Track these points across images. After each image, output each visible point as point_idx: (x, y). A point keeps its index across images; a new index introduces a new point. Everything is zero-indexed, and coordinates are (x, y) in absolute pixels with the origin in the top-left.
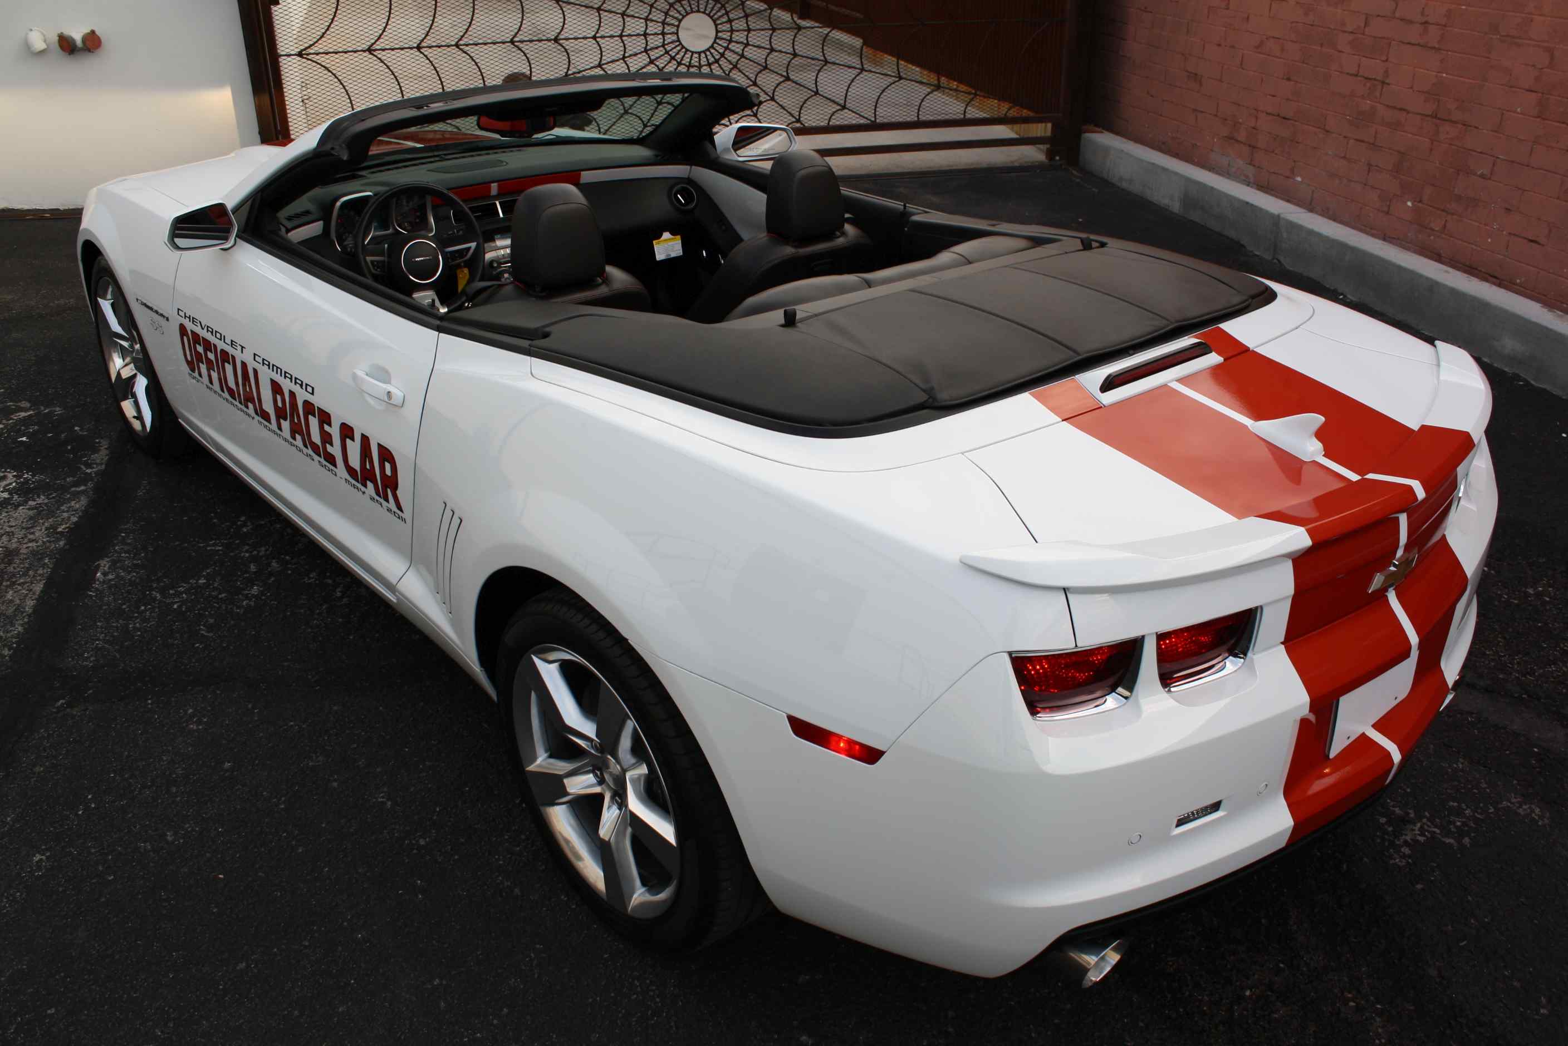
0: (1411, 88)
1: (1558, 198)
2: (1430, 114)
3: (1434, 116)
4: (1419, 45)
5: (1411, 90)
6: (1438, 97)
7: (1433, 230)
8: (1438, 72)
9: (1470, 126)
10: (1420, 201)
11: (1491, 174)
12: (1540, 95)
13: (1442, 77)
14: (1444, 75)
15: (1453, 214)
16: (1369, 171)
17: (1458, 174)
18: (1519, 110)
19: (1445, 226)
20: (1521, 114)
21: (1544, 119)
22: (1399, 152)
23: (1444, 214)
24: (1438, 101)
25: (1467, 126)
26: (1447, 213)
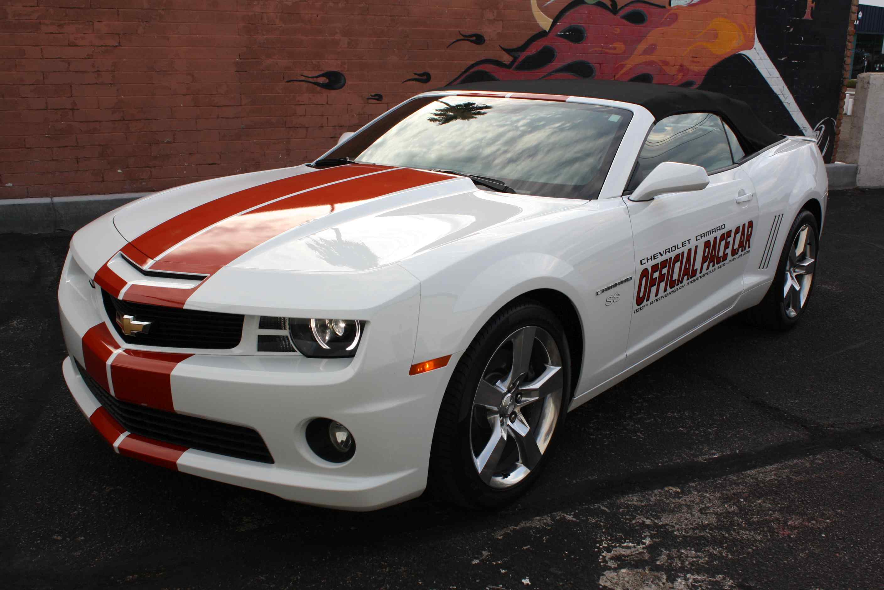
1: (219, 141)
2: (120, 118)
3: (122, 120)
4: (97, 83)
5: (99, 109)
6: (122, 109)
7: (142, 179)
8: (118, 96)
9: (151, 119)
11: (174, 140)
13: (122, 98)
17: (151, 146)
19: (151, 175)
20: (184, 107)
21: (198, 107)
22: (101, 145)
23: (148, 169)
24: (123, 111)
25: (149, 120)
26: (150, 167)
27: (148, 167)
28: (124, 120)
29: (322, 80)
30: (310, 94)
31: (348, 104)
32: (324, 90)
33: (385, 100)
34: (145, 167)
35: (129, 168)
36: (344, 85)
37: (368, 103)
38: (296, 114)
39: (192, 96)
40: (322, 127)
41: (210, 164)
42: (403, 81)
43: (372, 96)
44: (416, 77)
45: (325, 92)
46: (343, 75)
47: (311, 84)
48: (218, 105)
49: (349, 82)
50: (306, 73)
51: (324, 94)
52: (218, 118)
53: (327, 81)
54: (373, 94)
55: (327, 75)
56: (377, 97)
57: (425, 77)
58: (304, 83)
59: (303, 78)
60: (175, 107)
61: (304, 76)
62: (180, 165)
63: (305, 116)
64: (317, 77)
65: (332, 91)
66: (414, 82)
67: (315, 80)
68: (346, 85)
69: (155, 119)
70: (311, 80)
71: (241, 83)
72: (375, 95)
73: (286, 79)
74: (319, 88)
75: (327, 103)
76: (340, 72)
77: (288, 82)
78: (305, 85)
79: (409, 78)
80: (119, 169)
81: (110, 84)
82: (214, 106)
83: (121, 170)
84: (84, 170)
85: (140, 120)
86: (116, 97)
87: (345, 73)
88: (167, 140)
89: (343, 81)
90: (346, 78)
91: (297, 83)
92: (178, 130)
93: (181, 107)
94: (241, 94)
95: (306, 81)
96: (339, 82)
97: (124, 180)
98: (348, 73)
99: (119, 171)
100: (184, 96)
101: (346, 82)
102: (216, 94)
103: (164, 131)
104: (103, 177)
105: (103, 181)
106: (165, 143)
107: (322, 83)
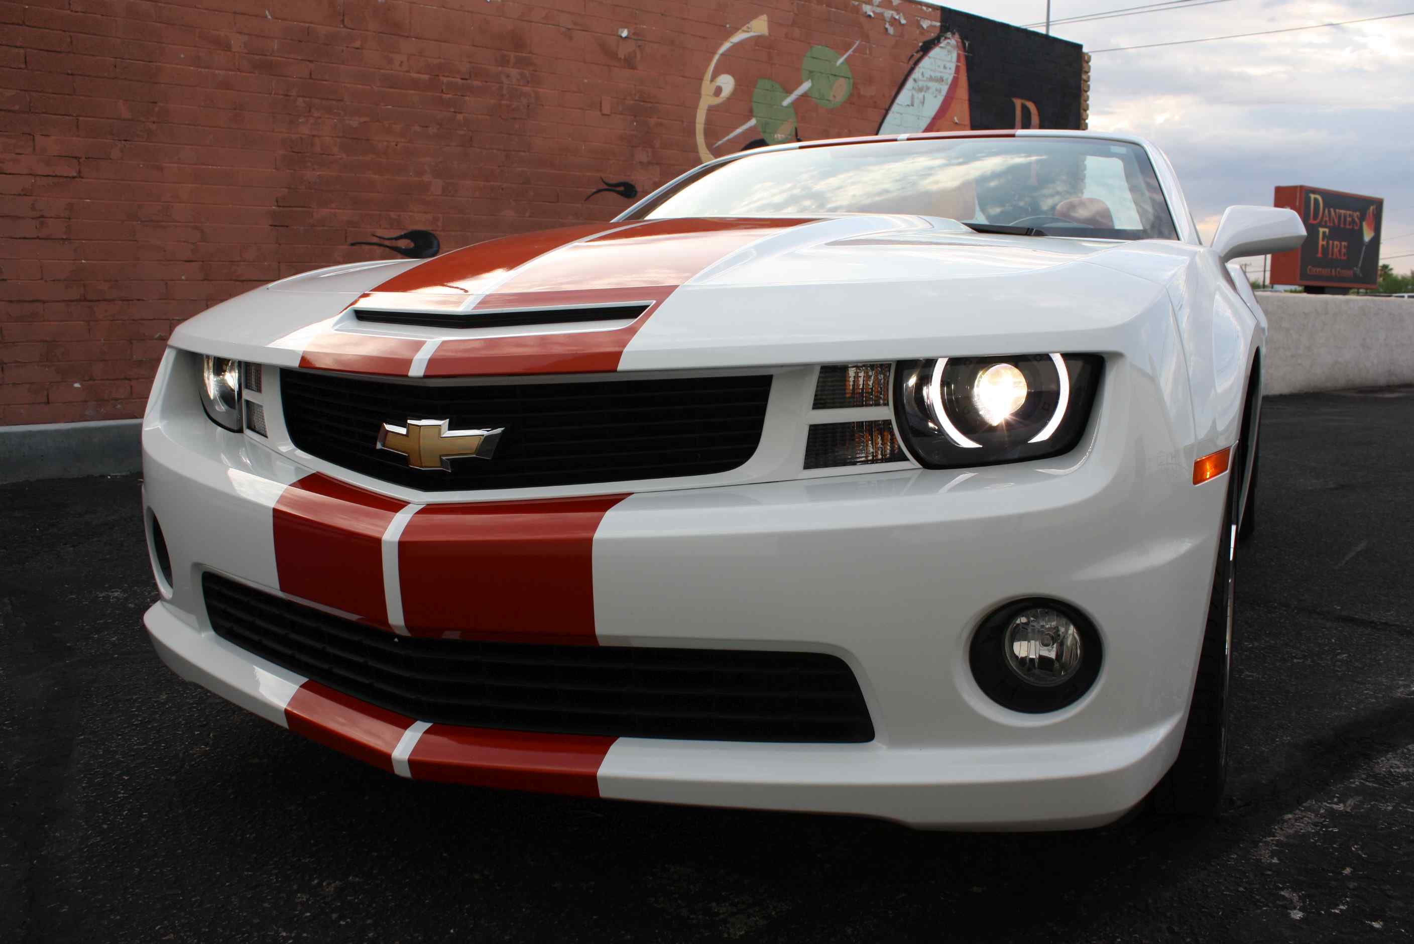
0: (42, 279)
2: (78, 297)
3: (83, 300)
4: (38, 238)
5: (43, 281)
6: (82, 282)
7: (116, 400)
8: (75, 260)
9: (132, 300)
10: (91, 378)
12: (201, 263)
13: (82, 263)
14: (83, 261)
15: (137, 379)
17: (131, 343)
18: (183, 278)
19: (131, 393)
20: (186, 280)
21: (210, 280)
22: (44, 341)
23: (127, 382)
24: (84, 286)
25: (128, 300)
26: (130, 380)
27: (126, 379)
28: (85, 300)
29: (403, 244)
34: (122, 379)
35: (94, 380)
36: (438, 250)
46: (435, 237)
47: (387, 249)
48: (241, 279)
49: (445, 248)
50: (380, 232)
53: (412, 245)
55: (413, 235)
58: (375, 247)
59: (375, 240)
60: (172, 280)
61: (377, 236)
64: (397, 239)
67: (394, 244)
68: (441, 250)
69: (139, 300)
70: (387, 243)
71: (280, 244)
73: (350, 241)
74: (399, 256)
76: (432, 232)
77: (353, 244)
78: (379, 250)
80: (76, 382)
81: (63, 239)
82: (236, 281)
83: (81, 384)
84: (14, 384)
85: (113, 300)
86: (72, 262)
87: (440, 234)
88: (159, 334)
89: (435, 243)
90: (440, 241)
91: (366, 247)
92: (177, 318)
93: (183, 280)
94: (279, 263)
95: (380, 245)
96: (430, 246)
97: (86, 401)
98: (442, 233)
99: (77, 385)
100: (188, 263)
101: (441, 246)
102: (240, 261)
103: (154, 319)
104: (48, 396)
105: (48, 403)
106: (156, 339)
107: (404, 248)
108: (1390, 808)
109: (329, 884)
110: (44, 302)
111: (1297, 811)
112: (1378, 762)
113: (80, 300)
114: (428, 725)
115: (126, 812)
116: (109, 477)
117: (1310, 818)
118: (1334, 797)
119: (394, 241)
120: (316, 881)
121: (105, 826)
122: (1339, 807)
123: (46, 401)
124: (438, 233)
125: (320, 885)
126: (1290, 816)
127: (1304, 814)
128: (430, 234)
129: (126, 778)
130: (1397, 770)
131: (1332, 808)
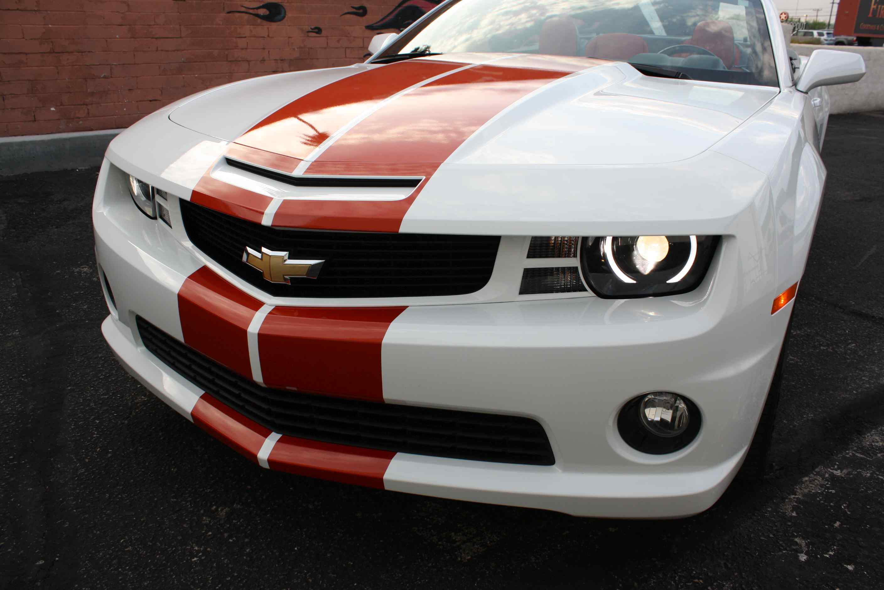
0: (23, 38)
1: (160, 75)
2: (49, 51)
3: (52, 52)
4: (18, 9)
5: (24, 40)
7: (79, 118)
8: (45, 25)
9: (85, 52)
10: (62, 104)
11: (111, 74)
13: (49, 27)
14: (50, 26)
15: (92, 104)
16: (4, 100)
17: (86, 81)
18: (117, 36)
19: (88, 113)
20: (120, 38)
21: (135, 38)
22: (29, 80)
23: (85, 106)
24: (52, 42)
25: (82, 52)
26: (87, 105)
27: (84, 104)
28: (54, 52)
29: (262, 12)
30: (252, 26)
31: (289, 37)
32: (265, 22)
33: (324, 33)
34: (82, 105)
35: (63, 106)
36: (284, 17)
37: (308, 36)
38: (237, 46)
39: (128, 26)
40: (265, 60)
41: (150, 101)
42: (341, 14)
43: (311, 29)
44: (354, 10)
45: (266, 24)
46: (282, 6)
47: (251, 16)
48: (156, 37)
49: (289, 15)
50: (247, 4)
51: (265, 26)
52: (157, 51)
53: (268, 13)
54: (313, 27)
55: (266, 6)
56: (316, 30)
57: (361, 11)
58: (243, 14)
59: (243, 9)
60: (110, 38)
61: (244, 7)
62: (119, 102)
63: (246, 49)
64: (258, 8)
65: (273, 23)
66: (352, 16)
67: (255, 12)
68: (286, 16)
69: (89, 52)
70: (251, 11)
71: (180, 13)
72: (316, 28)
73: (227, 10)
74: (259, 21)
75: (268, 36)
76: (281, 4)
77: (228, 13)
78: (246, 16)
79: (346, 11)
80: (52, 107)
81: (35, 10)
82: (153, 38)
83: (55, 108)
84: (12, 109)
85: (72, 52)
86: (42, 26)
87: (285, 5)
88: (104, 74)
89: (283, 13)
90: (286, 10)
91: (237, 15)
92: (115, 64)
93: (117, 38)
94: (180, 26)
95: (246, 13)
96: (279, 13)
97: (59, 119)
98: (288, 4)
99: (53, 109)
100: (120, 27)
101: (287, 13)
102: (154, 25)
103: (100, 65)
104: (34, 116)
105: (35, 121)
106: (102, 78)
107: (262, 14)
108: (869, 475)
109: (222, 510)
110: (26, 54)
111: (812, 475)
112: (865, 437)
113: (50, 53)
114: (279, 436)
115: (99, 449)
116: (77, 170)
117: (819, 481)
118: (835, 464)
119: (255, 10)
120: (214, 507)
121: (87, 460)
122: (837, 472)
123: (33, 119)
124: (285, 4)
125: (216, 510)
126: (807, 479)
127: (815, 477)
128: (280, 5)
129: (98, 422)
130: (876, 444)
131: (832, 473)
